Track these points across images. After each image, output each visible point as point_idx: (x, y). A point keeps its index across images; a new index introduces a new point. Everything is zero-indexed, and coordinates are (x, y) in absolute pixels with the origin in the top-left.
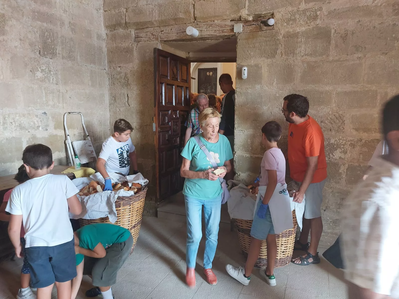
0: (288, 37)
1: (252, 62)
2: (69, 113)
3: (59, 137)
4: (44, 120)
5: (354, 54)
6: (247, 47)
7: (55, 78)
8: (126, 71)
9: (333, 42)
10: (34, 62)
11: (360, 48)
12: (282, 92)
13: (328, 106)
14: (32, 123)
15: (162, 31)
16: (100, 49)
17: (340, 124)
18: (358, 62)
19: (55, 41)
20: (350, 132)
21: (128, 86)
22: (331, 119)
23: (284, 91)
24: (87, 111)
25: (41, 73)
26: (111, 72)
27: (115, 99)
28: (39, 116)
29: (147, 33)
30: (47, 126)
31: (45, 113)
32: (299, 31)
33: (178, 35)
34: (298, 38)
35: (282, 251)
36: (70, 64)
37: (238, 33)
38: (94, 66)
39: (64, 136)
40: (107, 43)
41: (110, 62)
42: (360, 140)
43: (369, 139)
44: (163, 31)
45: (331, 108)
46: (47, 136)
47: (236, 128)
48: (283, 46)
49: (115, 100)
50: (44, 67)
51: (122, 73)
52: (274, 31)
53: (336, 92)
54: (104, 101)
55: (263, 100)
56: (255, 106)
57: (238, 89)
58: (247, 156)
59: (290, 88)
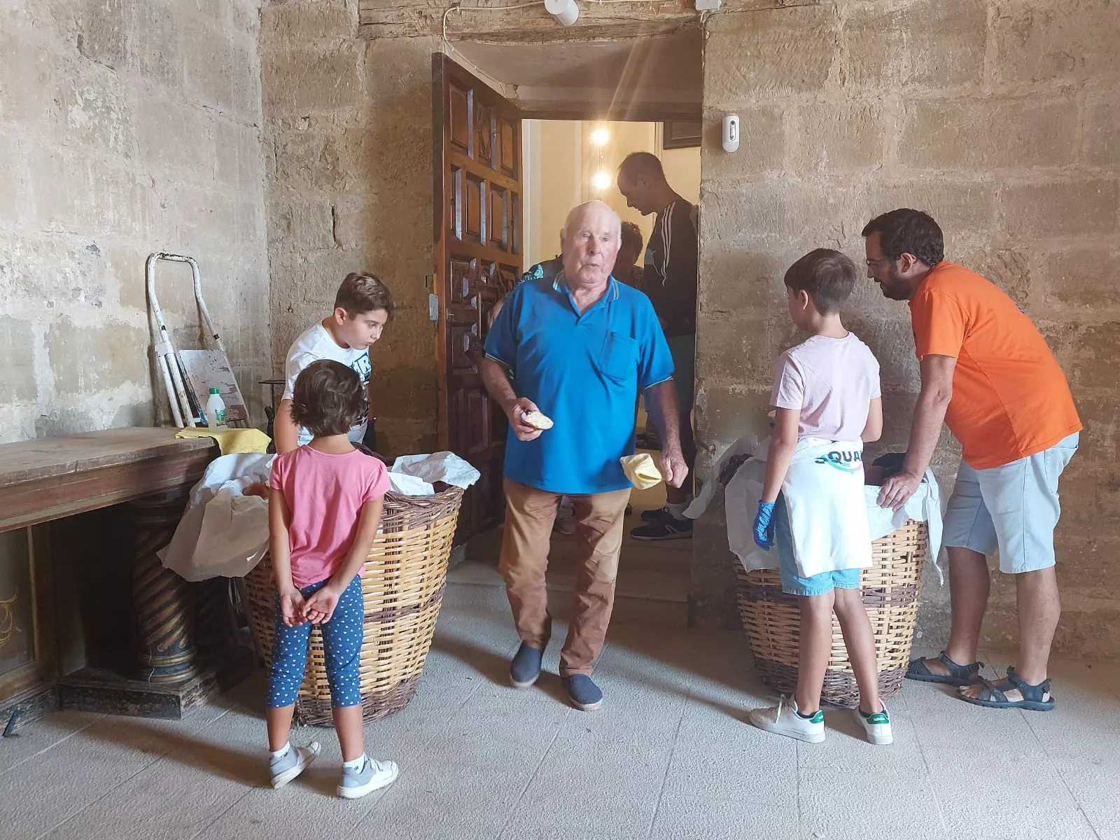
0: (860, 28)
1: (753, 102)
2: (164, 255)
3: (132, 333)
4: (91, 271)
5: (1053, 79)
6: (736, 55)
7: (123, 134)
8: (330, 130)
9: (992, 43)
10: (66, 71)
11: (1070, 60)
12: (845, 190)
13: (979, 231)
14: (59, 277)
15: (454, 5)
16: (243, 55)
17: (1014, 283)
18: (1063, 100)
19: (122, 11)
20: (1046, 303)
21: (337, 181)
22: (989, 267)
23: (851, 188)
24: (209, 256)
25: (83, 113)
26: (276, 135)
27: (289, 223)
28: (76, 256)
29: (402, 11)
30: (101, 290)
31: (94, 246)
32: (892, 9)
33: (508, 17)
34: (890, 30)
35: (890, 646)
36: (162, 92)
37: (709, 11)
38: (226, 111)
39: (148, 331)
40: (262, 41)
41: (272, 102)
42: (1073, 327)
43: (1097, 322)
44: (459, 4)
45: (988, 236)
46: (99, 326)
47: (704, 304)
48: (847, 53)
49: (289, 227)
50: (92, 92)
51: (313, 138)
52: (819, 10)
53: (1004, 190)
54: (254, 228)
55: (785, 217)
56: (764, 236)
57: (707, 183)
58: (736, 391)
59: (870, 178)
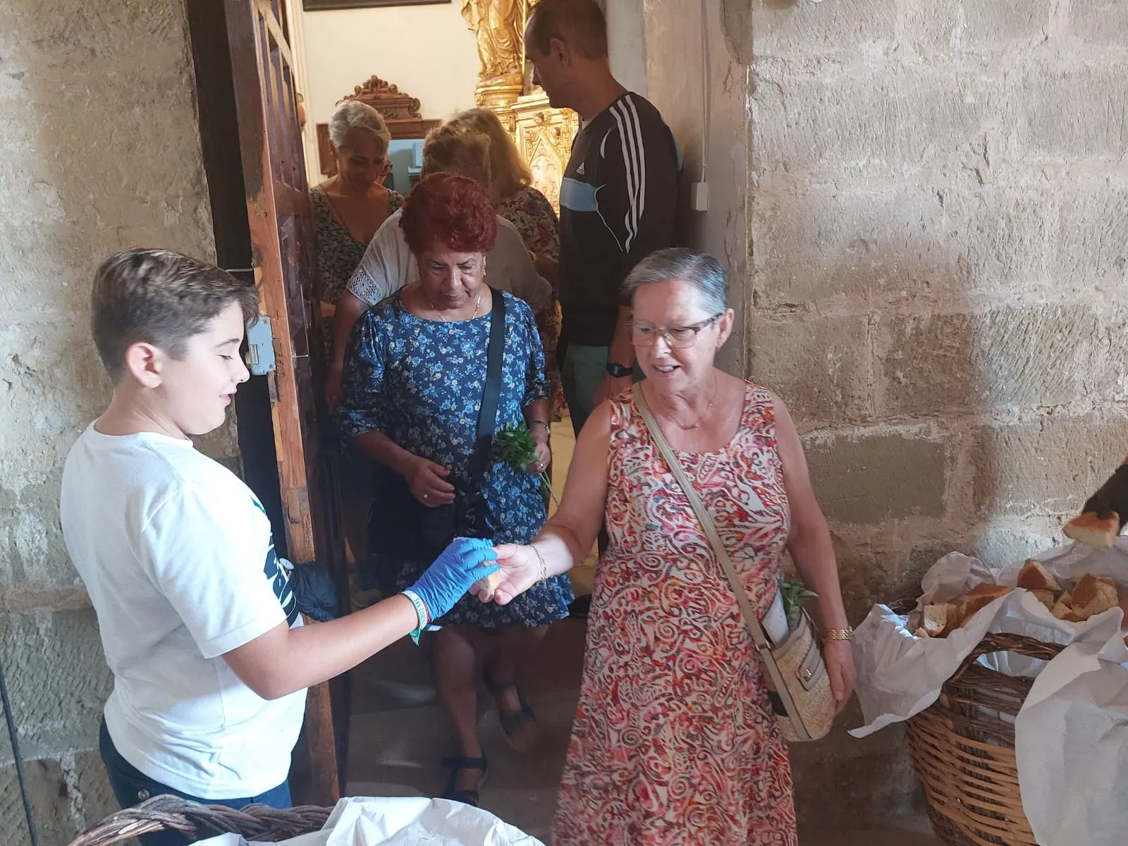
23: (1001, 78)
47: (760, 294)
55: (898, 129)
56: (861, 164)
57: (763, 62)
58: (817, 442)
59: (1029, 60)
